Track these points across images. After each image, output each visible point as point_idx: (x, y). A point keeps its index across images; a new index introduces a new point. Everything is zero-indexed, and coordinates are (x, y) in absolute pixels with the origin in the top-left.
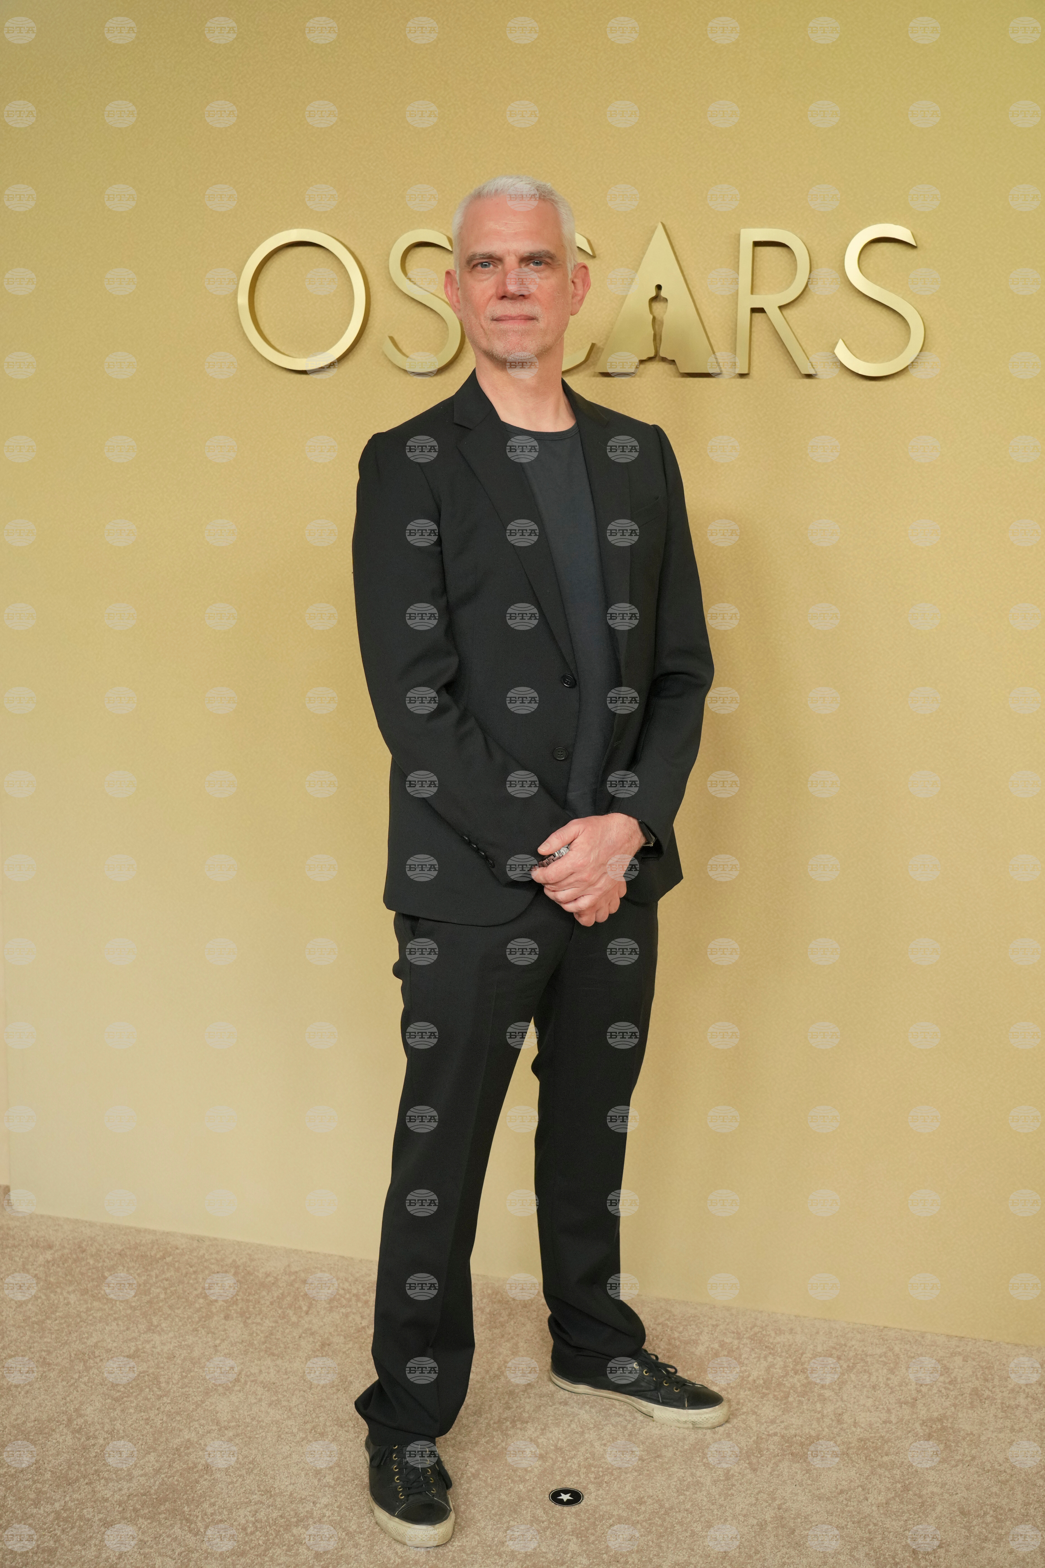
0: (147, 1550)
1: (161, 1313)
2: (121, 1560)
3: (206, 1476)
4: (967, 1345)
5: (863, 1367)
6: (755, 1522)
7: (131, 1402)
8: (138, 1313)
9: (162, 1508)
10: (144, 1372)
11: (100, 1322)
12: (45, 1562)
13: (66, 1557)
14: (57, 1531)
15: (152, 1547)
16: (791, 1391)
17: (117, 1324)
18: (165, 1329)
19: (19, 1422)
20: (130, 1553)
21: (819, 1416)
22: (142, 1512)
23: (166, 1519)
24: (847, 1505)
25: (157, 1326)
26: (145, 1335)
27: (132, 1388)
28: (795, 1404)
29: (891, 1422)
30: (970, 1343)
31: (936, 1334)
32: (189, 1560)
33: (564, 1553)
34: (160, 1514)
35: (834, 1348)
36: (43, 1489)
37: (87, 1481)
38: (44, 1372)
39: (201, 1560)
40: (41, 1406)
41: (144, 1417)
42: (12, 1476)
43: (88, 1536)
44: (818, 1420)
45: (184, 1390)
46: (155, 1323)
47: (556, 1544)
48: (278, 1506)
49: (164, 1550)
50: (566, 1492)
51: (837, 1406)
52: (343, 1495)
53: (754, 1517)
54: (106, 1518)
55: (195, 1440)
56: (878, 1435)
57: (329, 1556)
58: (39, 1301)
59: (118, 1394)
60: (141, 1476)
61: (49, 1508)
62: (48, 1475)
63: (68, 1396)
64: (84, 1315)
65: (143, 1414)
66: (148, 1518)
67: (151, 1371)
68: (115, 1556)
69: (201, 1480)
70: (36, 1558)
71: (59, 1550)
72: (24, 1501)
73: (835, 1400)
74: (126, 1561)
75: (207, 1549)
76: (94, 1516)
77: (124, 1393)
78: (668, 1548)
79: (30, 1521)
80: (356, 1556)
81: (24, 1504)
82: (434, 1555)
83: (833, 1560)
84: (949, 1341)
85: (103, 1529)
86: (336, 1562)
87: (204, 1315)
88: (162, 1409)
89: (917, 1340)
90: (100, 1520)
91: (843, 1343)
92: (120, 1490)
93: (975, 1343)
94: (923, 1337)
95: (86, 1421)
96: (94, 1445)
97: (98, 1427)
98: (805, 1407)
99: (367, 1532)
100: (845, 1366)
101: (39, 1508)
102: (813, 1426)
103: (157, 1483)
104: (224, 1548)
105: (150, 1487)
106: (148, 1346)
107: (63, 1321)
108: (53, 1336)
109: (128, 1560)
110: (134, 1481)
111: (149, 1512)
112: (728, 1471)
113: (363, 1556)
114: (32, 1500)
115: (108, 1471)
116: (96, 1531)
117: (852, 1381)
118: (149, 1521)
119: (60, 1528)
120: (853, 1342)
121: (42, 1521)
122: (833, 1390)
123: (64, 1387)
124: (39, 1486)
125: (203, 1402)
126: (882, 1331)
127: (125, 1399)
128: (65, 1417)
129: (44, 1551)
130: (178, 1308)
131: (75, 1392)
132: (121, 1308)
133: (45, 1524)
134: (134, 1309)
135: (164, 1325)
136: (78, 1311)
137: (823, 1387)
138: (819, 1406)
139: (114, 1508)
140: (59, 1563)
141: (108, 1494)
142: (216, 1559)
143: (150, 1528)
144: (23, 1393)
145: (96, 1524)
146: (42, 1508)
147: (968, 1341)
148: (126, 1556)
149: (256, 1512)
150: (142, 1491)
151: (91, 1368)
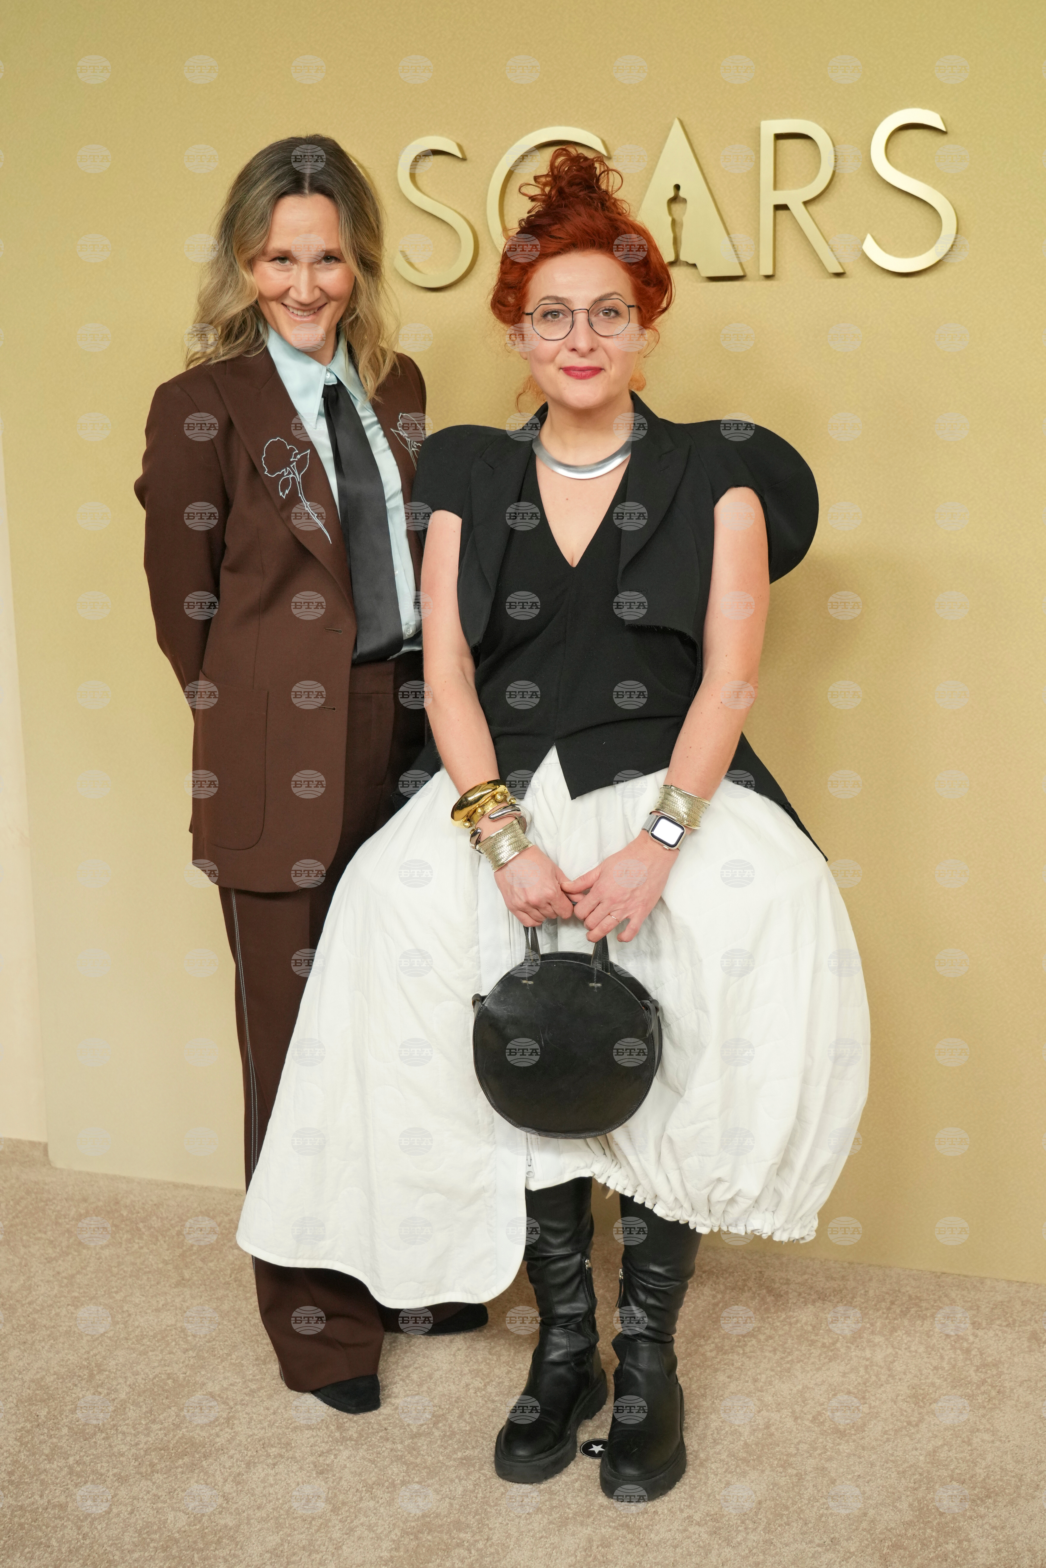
0: (160, 1505)
1: (193, 1267)
2: (133, 1515)
3: (227, 1430)
4: (1028, 1290)
5: (916, 1311)
6: (795, 1472)
7: (156, 1355)
8: (170, 1267)
9: (180, 1462)
10: (172, 1325)
11: (130, 1277)
12: (56, 1518)
13: (76, 1513)
14: (69, 1486)
15: (165, 1502)
16: (840, 1337)
17: (148, 1278)
18: (196, 1283)
19: (38, 1376)
20: (142, 1508)
21: (868, 1363)
22: (158, 1467)
23: (182, 1473)
24: (892, 1455)
25: (189, 1280)
26: (175, 1290)
27: (158, 1341)
28: (843, 1350)
29: (943, 1368)
30: (1032, 1289)
31: (997, 1280)
32: (203, 1515)
33: (591, 1505)
34: (177, 1468)
35: (887, 1293)
36: (59, 1444)
37: (104, 1435)
38: (70, 1327)
39: (215, 1515)
40: (63, 1360)
41: (168, 1372)
42: (28, 1431)
43: (101, 1490)
44: (866, 1367)
45: (210, 1344)
46: (187, 1276)
47: (583, 1496)
48: (299, 1458)
49: (178, 1505)
50: (597, 1443)
51: (888, 1353)
52: (365, 1447)
53: (794, 1468)
54: (120, 1473)
55: (218, 1393)
56: (929, 1381)
57: (347, 1509)
58: (70, 1256)
59: (142, 1348)
60: (161, 1429)
61: (62, 1463)
62: (65, 1431)
63: (92, 1350)
64: (115, 1270)
65: (166, 1368)
66: (165, 1473)
67: (179, 1325)
68: (127, 1511)
69: (221, 1433)
70: (46, 1515)
71: (70, 1505)
72: (37, 1456)
73: (884, 1346)
74: (137, 1516)
75: (222, 1504)
76: (108, 1471)
77: (149, 1347)
78: (701, 1498)
79: (43, 1477)
80: (376, 1509)
81: (37, 1459)
82: (458, 1507)
83: (874, 1511)
84: (1009, 1287)
85: (116, 1484)
86: (354, 1515)
87: (237, 1267)
88: (187, 1362)
89: (975, 1286)
90: (114, 1475)
91: (897, 1289)
92: (137, 1444)
93: (1037, 1288)
94: (982, 1283)
95: (108, 1377)
96: (114, 1400)
97: (121, 1380)
98: (854, 1354)
99: (386, 1484)
100: (898, 1311)
101: (53, 1463)
102: (861, 1374)
103: (177, 1437)
104: (240, 1503)
105: (169, 1442)
106: (178, 1300)
107: (93, 1276)
108: (81, 1291)
109: (140, 1515)
110: (152, 1435)
111: (166, 1466)
112: (769, 1420)
113: (382, 1510)
114: (47, 1456)
115: (127, 1425)
116: (110, 1486)
117: (904, 1327)
118: (165, 1476)
119: (73, 1483)
120: (908, 1288)
121: (55, 1476)
122: (884, 1336)
123: (88, 1341)
124: (55, 1440)
125: (229, 1355)
126: (939, 1278)
127: (150, 1353)
128: (86, 1372)
129: (54, 1507)
130: (212, 1261)
131: (100, 1346)
132: (153, 1262)
133: (57, 1478)
134: (166, 1263)
135: (195, 1278)
136: (109, 1266)
137: (873, 1333)
138: (868, 1353)
139: (130, 1463)
140: (69, 1519)
141: (124, 1448)
142: (231, 1513)
143: (166, 1483)
144: (46, 1348)
145: (109, 1479)
146: (55, 1462)
147: (1030, 1287)
148: (138, 1511)
149: (274, 1465)
150: (160, 1446)
151: (118, 1323)
